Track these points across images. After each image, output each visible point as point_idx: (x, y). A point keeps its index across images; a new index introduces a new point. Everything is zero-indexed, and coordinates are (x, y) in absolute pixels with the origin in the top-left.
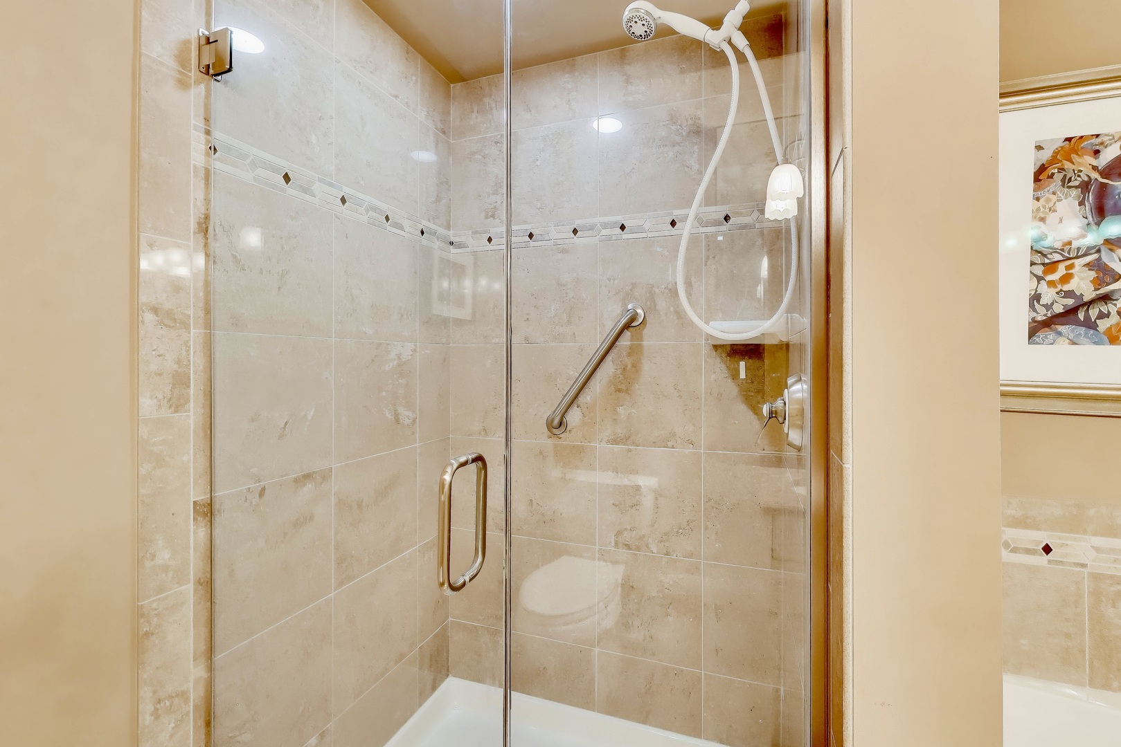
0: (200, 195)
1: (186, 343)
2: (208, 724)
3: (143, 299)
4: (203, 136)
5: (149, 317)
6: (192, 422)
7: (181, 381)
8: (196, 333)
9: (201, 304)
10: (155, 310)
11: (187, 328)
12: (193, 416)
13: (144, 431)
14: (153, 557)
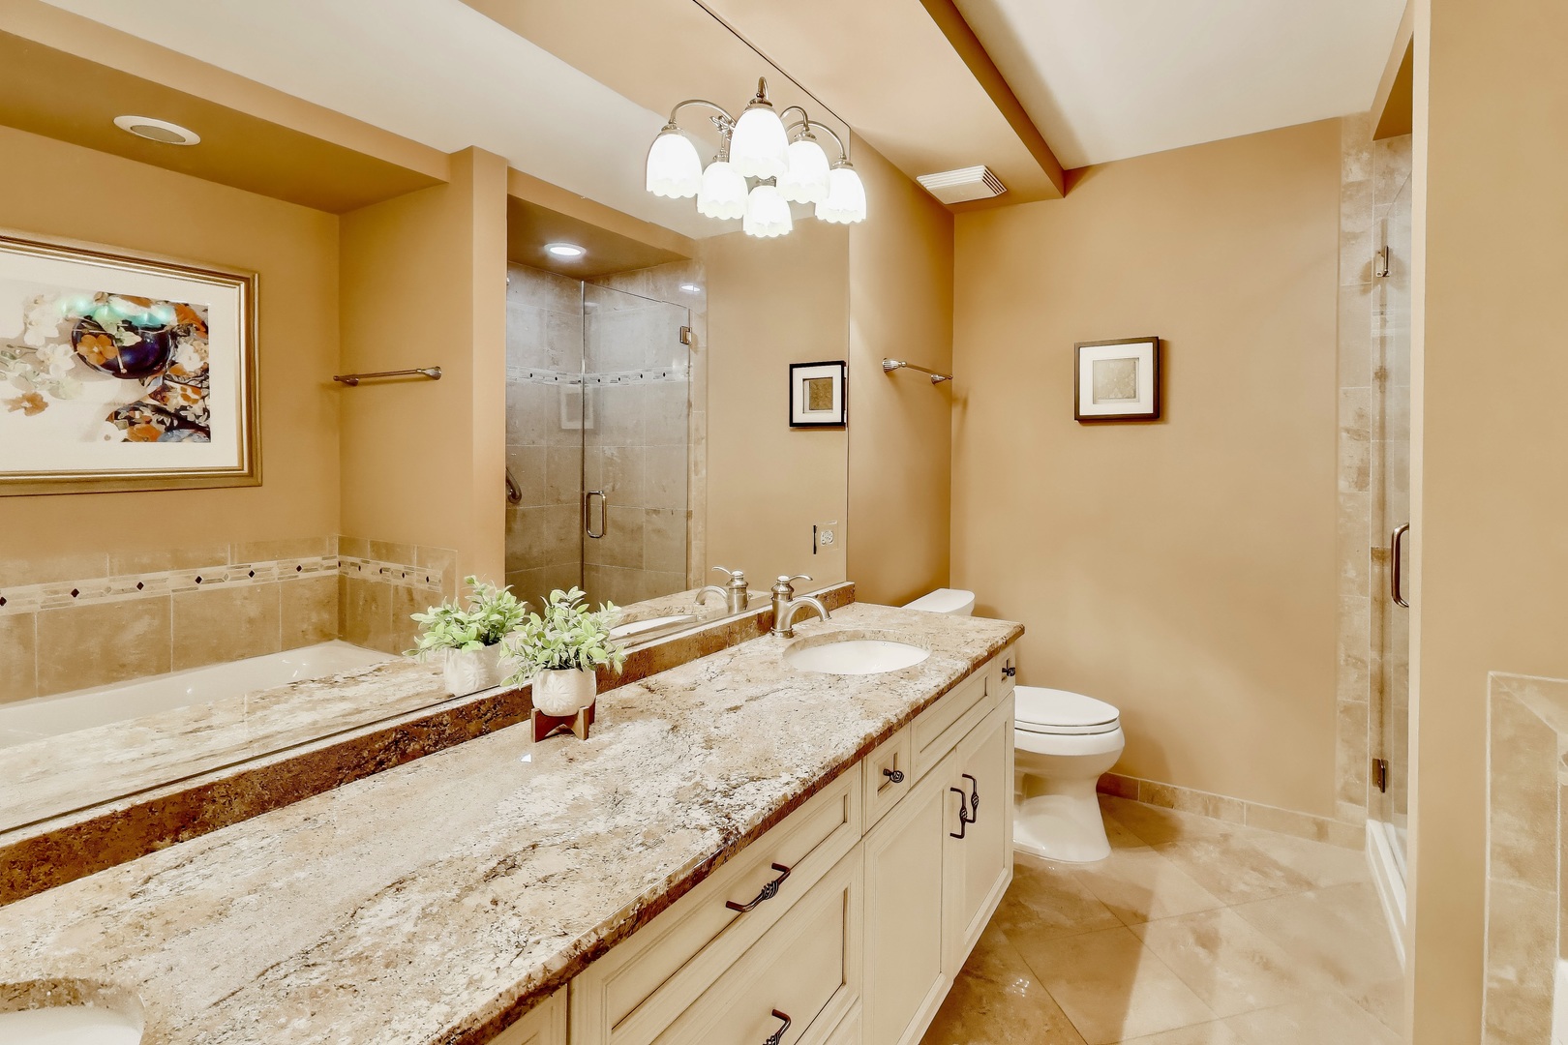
0: (1377, 355)
1: (1367, 449)
2: (1382, 692)
3: (1342, 424)
4: (1379, 317)
5: (1344, 435)
6: (1371, 497)
7: (1363, 472)
8: (1374, 441)
9: (1377, 424)
10: (1348, 431)
11: (1368, 440)
12: (1370, 494)
13: (1341, 499)
14: (1346, 572)
